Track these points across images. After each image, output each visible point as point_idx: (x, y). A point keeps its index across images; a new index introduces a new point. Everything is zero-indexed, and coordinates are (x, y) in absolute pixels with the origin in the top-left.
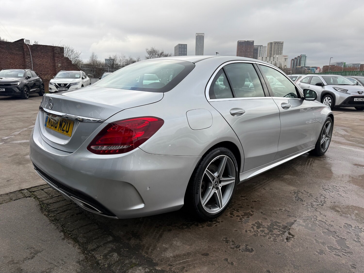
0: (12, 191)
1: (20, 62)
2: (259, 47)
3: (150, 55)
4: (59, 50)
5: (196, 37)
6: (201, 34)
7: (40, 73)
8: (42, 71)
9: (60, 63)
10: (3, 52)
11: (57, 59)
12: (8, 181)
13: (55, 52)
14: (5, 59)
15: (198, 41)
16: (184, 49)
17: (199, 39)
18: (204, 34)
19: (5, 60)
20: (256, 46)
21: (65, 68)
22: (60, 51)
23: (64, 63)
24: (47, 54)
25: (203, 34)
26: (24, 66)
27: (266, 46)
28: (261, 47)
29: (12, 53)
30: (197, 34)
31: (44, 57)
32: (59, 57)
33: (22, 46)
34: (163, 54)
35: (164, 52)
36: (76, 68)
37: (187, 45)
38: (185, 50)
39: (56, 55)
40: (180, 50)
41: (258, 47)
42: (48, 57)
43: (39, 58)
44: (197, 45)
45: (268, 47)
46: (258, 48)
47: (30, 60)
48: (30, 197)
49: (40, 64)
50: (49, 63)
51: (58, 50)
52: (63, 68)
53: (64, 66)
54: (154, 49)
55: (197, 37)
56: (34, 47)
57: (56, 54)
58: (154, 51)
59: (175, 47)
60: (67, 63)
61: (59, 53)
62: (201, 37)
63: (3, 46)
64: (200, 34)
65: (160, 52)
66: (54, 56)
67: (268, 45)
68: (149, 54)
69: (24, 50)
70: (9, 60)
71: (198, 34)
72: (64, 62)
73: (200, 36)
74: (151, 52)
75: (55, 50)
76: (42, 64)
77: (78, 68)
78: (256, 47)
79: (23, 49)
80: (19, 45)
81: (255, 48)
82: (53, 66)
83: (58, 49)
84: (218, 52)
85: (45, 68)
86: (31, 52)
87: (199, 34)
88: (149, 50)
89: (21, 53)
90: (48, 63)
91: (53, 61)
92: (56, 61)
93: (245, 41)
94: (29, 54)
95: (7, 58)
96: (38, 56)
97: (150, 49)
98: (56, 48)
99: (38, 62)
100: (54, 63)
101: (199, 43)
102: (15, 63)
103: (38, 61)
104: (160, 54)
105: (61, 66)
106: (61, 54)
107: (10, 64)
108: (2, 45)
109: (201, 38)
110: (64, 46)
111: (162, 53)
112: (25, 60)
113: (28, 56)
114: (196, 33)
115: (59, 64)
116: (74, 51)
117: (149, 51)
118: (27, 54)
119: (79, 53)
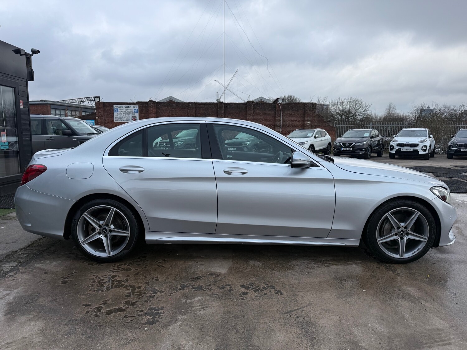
1: (271, 122)
7: (288, 132)
8: (290, 130)
9: (310, 120)
10: (258, 113)
11: (307, 117)
19: (258, 121)
21: (316, 125)
22: (312, 107)
23: (315, 120)
26: (274, 125)
29: (266, 113)
31: (294, 115)
32: (309, 114)
33: (275, 106)
36: (328, 125)
39: (307, 112)
42: (298, 114)
43: (289, 116)
47: (280, 119)
49: (290, 123)
50: (299, 122)
51: (310, 107)
52: (313, 125)
56: (286, 106)
57: (307, 110)
60: (318, 120)
61: (310, 109)
63: (258, 107)
66: (304, 114)
69: (275, 110)
70: (261, 121)
72: (315, 119)
75: (306, 107)
77: (330, 125)
79: (275, 108)
80: (273, 105)
82: (302, 125)
83: (309, 105)
85: (294, 127)
86: (283, 110)
89: (273, 112)
90: (297, 122)
91: (303, 119)
92: (306, 119)
94: (280, 113)
95: (260, 118)
96: (289, 114)
98: (307, 105)
99: (288, 121)
100: (304, 121)
102: (266, 123)
103: (288, 119)
105: (310, 124)
106: (313, 110)
108: (258, 106)
110: (352, 98)
112: (275, 120)
113: (279, 115)
115: (308, 122)
116: (364, 103)
118: (278, 114)
119: (368, 106)
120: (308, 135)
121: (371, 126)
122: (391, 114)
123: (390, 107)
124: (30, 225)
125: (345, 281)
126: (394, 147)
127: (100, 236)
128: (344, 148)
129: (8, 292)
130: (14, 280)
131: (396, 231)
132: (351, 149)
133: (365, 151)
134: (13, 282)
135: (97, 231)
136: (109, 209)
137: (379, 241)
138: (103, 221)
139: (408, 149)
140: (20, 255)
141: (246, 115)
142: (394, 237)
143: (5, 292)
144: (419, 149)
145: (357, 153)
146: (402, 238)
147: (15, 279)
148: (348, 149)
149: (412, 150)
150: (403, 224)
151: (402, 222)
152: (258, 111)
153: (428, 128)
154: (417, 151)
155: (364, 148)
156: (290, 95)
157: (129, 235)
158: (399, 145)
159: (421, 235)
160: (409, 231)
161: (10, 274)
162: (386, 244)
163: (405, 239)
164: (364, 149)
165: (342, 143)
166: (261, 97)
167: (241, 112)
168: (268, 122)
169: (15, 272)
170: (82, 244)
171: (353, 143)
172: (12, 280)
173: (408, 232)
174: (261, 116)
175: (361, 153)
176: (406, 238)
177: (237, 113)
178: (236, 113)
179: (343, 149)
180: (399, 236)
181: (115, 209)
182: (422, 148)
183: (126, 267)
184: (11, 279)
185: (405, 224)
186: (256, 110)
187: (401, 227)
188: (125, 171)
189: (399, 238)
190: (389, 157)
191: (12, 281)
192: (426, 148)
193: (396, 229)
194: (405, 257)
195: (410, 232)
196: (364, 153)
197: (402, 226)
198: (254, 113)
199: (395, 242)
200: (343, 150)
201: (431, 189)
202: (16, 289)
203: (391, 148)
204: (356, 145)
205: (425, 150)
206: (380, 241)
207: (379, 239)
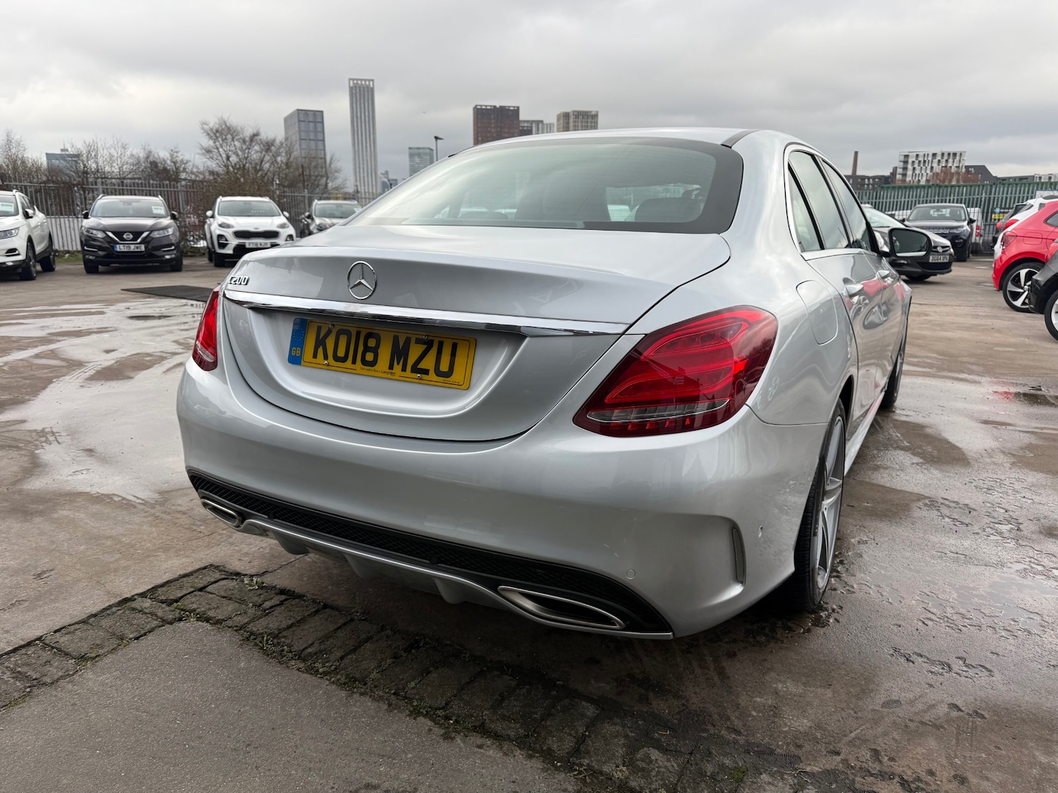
0: (94, 610)
2: (534, 125)
3: (214, 143)
5: (351, 89)
6: (365, 80)
12: (39, 576)
15: (358, 103)
16: (315, 125)
17: (358, 95)
18: (373, 80)
20: (527, 121)
25: (371, 83)
27: (553, 124)
28: (538, 124)
30: (353, 80)
34: (259, 137)
35: (261, 131)
37: (322, 112)
38: (320, 129)
40: (303, 129)
41: (532, 124)
44: (355, 113)
45: (558, 125)
46: (532, 127)
48: (180, 620)
54: (228, 124)
55: (354, 92)
58: (229, 128)
59: (286, 120)
62: (364, 91)
64: (361, 80)
65: (248, 133)
67: (558, 120)
68: (211, 138)
71: (355, 82)
73: (362, 89)
74: (217, 131)
78: (526, 125)
81: (522, 127)
84: (440, 136)
87: (357, 80)
88: (211, 125)
93: (495, 107)
97: (213, 123)
101: (360, 108)
104: (247, 139)
109: (366, 94)
111: (256, 135)
114: (350, 79)
117: (211, 130)
126: (226, 240)
128: (121, 246)
132: (143, 248)
133: (175, 252)
145: (158, 257)
148: (132, 248)
155: (172, 245)
158: (239, 234)
164: (173, 247)
165: (113, 233)
171: (142, 233)
175: (168, 257)
179: (120, 248)
196: (173, 256)
200: (118, 250)
203: (219, 243)
204: (151, 235)
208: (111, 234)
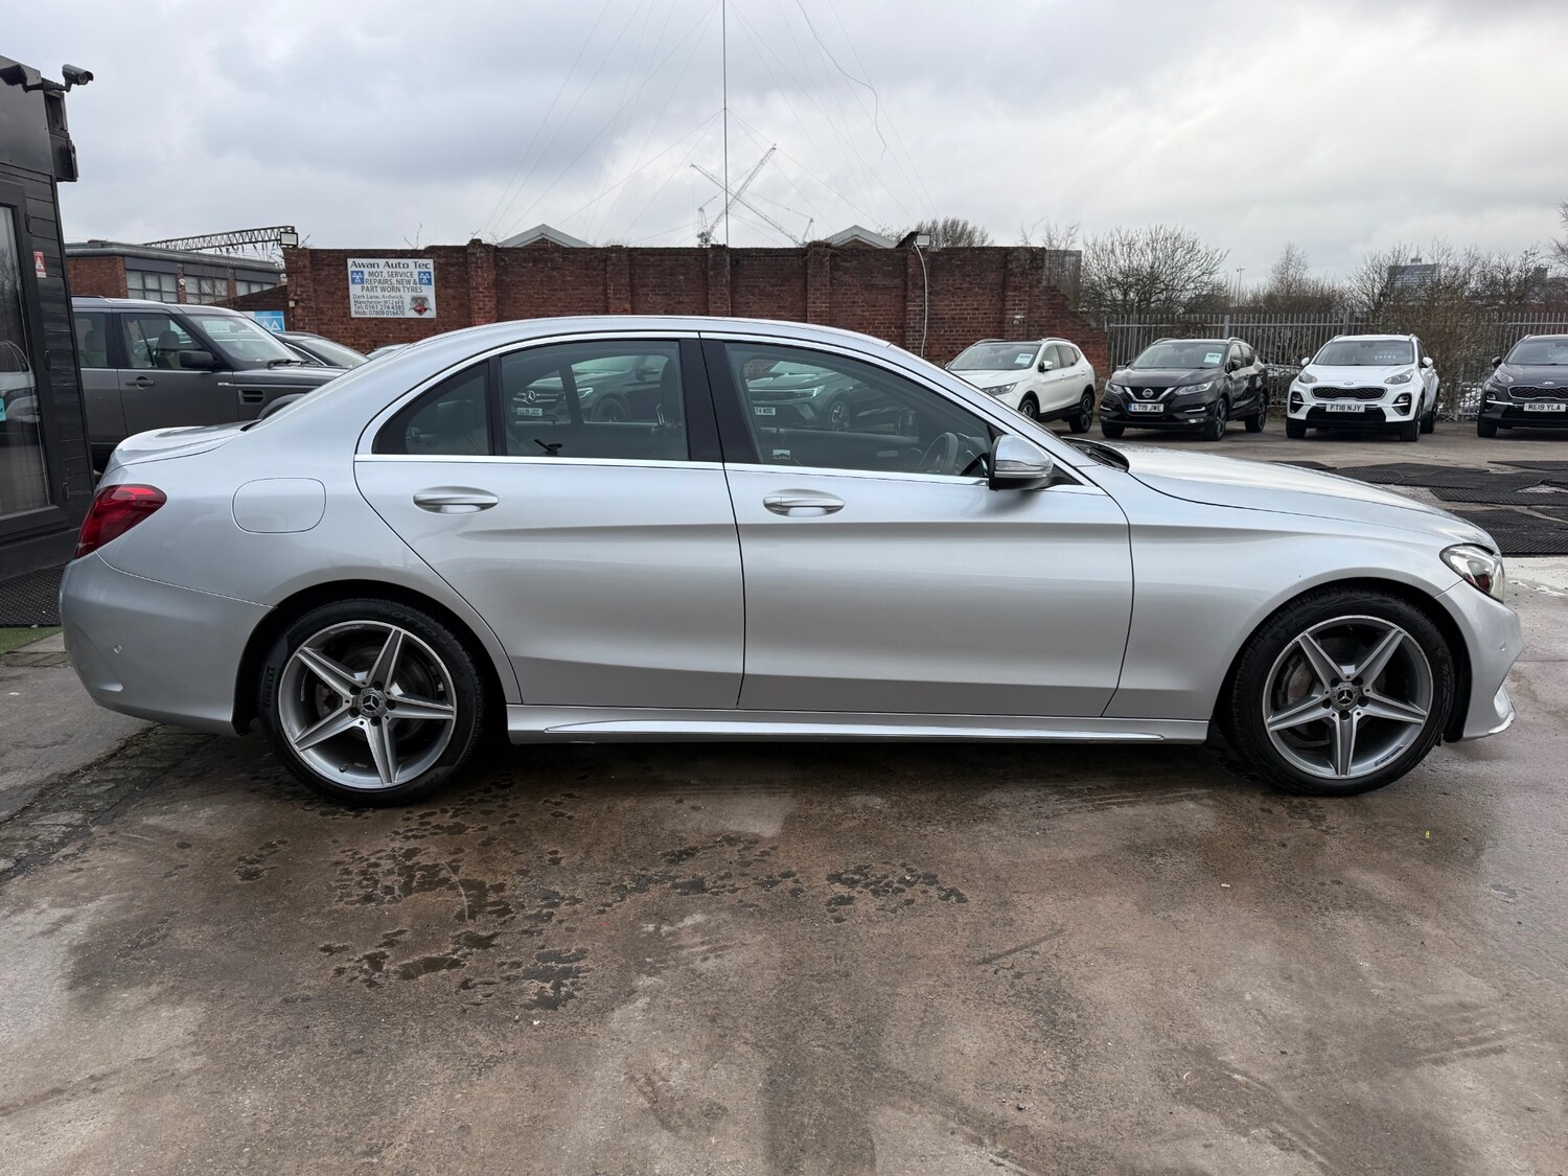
1: (892, 315)
4: (1026, 260)
7: (949, 352)
8: (956, 344)
9: (1024, 309)
10: (845, 285)
11: (1015, 296)
13: (1011, 269)
14: (849, 307)
19: (846, 311)
21: (1041, 326)
22: (1032, 261)
23: (1039, 307)
24: (982, 280)
26: (902, 327)
29: (872, 285)
31: (970, 289)
32: (1022, 287)
33: (906, 259)
36: (1084, 326)
39: (1012, 279)
42: (982, 289)
43: (953, 296)
47: (921, 306)
49: (954, 319)
50: (985, 314)
51: (1022, 262)
52: (1033, 326)
53: (1037, 321)
56: (941, 258)
57: (1012, 275)
60: (1049, 309)
61: (1025, 269)
63: (848, 264)
66: (1004, 287)
69: (906, 274)
70: (858, 311)
72: (1041, 303)
75: (1011, 262)
76: (960, 318)
77: (1089, 325)
79: (906, 266)
80: (897, 254)
82: (995, 326)
83: (1022, 257)
85: (969, 331)
86: (930, 275)
89: (897, 282)
90: (980, 313)
91: (1000, 304)
92: (1009, 304)
94: (920, 284)
95: (854, 302)
96: (951, 288)
98: (1015, 254)
99: (949, 310)
100: (1003, 310)
102: (875, 319)
103: (949, 305)
105: (1022, 322)
106: (1032, 275)
107: (860, 324)
108: (847, 261)
110: (1162, 230)
112: (905, 307)
113: (918, 292)
115: (1017, 314)
116: (1200, 247)
118: (915, 286)
119: (1217, 255)
120: (1019, 361)
121: (1227, 329)
122: (1291, 284)
123: (1289, 260)
124: (118, 688)
125: (1164, 856)
126: (1302, 400)
127: (356, 723)
128: (1137, 405)
129: (68, 911)
130: (82, 873)
131: (1327, 692)
132: (1161, 408)
133: (1206, 414)
134: (77, 878)
135: (345, 706)
136: (385, 633)
137: (1271, 724)
138: (366, 673)
139: (1349, 408)
140: (87, 785)
141: (806, 290)
142: (1321, 713)
143: (58, 913)
144: (1386, 405)
145: (1178, 420)
146: (1345, 715)
147: (85, 866)
148: (1149, 408)
149: (1362, 410)
150: (1349, 670)
151: (1348, 662)
152: (846, 278)
153: (1416, 334)
154: (1380, 413)
155: (1203, 405)
156: (951, 218)
157: (453, 717)
158: (1319, 392)
159: (1406, 703)
160: (1368, 690)
161: (65, 851)
162: (1291, 735)
163: (1356, 718)
164: (1203, 409)
165: (1132, 388)
166: (856, 227)
167: (789, 281)
168: (881, 315)
169: (79, 843)
170: (296, 748)
171: (1167, 388)
172: (73, 871)
173: (1366, 694)
174: (857, 294)
175: (1193, 421)
176: (1358, 714)
177: (776, 286)
178: (772, 286)
179: (1135, 408)
180: (1336, 708)
181: (404, 632)
182: (1396, 402)
183: (447, 820)
184: (69, 868)
185: (1356, 668)
186: (838, 274)
187: (1344, 679)
188: (434, 506)
189: (1337, 715)
190: (1285, 434)
191: (75, 874)
192: (1410, 402)
193: (1327, 687)
194: (1352, 775)
195: (1372, 694)
196: (1202, 420)
197: (1348, 677)
198: (831, 284)
199: (1322, 728)
200: (1133, 410)
201: (1444, 555)
202: (91, 900)
203: (1292, 404)
204: (1176, 392)
205: (1405, 410)
206: (1273, 723)
207: (1270, 720)
208: (1128, 390)
